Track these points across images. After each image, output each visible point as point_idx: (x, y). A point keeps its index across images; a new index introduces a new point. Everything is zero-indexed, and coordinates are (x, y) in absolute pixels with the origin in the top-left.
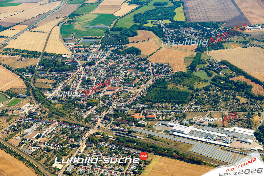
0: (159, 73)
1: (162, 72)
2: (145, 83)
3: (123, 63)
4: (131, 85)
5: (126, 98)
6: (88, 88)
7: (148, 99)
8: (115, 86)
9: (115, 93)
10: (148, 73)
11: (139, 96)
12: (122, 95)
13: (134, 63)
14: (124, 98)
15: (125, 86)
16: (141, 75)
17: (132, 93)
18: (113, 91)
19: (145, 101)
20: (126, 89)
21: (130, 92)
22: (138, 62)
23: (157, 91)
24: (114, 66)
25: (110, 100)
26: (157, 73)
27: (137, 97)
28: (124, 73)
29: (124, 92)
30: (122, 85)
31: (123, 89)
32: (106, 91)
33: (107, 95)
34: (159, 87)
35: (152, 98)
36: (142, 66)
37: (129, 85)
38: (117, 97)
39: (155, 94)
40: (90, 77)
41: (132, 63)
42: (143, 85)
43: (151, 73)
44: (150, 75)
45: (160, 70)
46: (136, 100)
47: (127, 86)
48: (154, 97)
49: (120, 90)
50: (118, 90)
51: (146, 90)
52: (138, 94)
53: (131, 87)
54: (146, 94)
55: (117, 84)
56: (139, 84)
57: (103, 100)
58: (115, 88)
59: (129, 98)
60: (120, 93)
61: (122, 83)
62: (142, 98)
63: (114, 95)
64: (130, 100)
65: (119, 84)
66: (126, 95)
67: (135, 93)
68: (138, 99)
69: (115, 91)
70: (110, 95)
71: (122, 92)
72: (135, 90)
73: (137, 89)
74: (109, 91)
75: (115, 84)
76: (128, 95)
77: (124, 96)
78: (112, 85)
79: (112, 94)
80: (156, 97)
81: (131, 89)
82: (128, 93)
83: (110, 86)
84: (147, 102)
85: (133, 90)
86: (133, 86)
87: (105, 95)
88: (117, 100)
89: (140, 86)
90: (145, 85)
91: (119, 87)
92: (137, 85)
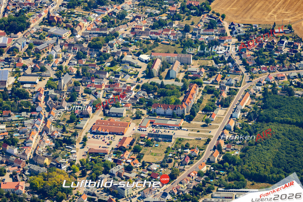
0: (267, 64)
1: (276, 61)
2: (225, 104)
3: (129, 24)
4: (179, 111)
5: (170, 165)
6: (22, 122)
7: (254, 172)
8: (118, 115)
9: (126, 145)
10: (225, 63)
11: (217, 157)
12: (152, 154)
13: (166, 25)
14: (162, 166)
15: (154, 115)
16: (203, 70)
17: (187, 146)
18: (118, 138)
19: (242, 177)
20: (161, 126)
21: (180, 139)
22: (179, 19)
23: (278, 138)
24: (99, 34)
25: (112, 175)
26: (259, 63)
27: (209, 162)
28: (140, 64)
29: (158, 141)
30: (145, 112)
31: (149, 129)
32: (89, 135)
33: (96, 154)
34: (282, 122)
35: (268, 167)
36: (199, 37)
37: (169, 111)
38: (136, 161)
39: (274, 150)
40: (22, 79)
41: (161, 24)
42: (220, 112)
43: (238, 62)
44: (237, 69)
45: (265, 50)
46: (208, 173)
47: (163, 115)
48: (274, 161)
49: (141, 132)
50: (133, 130)
51: (234, 131)
52: (210, 146)
53: (178, 120)
54: (240, 147)
55: (125, 109)
56: (205, 110)
57: (88, 172)
58: (120, 123)
59: (182, 165)
60: (143, 143)
61: (142, 104)
62: (227, 164)
63: (122, 155)
64: (185, 172)
65: (133, 108)
66: (166, 152)
67: (198, 145)
68: (217, 171)
69: (123, 134)
70: (109, 152)
71: (150, 139)
72: (196, 133)
73: (201, 129)
74: (102, 136)
75: (117, 106)
76: (174, 154)
77: (161, 157)
78: (108, 112)
79: (117, 149)
80: (281, 161)
81: (181, 128)
82: (172, 142)
83: (103, 117)
84: (251, 183)
85: (189, 132)
86: (186, 114)
87: (90, 153)
88: (139, 175)
89: (208, 115)
90: (225, 113)
91: (134, 119)
92: (200, 112)
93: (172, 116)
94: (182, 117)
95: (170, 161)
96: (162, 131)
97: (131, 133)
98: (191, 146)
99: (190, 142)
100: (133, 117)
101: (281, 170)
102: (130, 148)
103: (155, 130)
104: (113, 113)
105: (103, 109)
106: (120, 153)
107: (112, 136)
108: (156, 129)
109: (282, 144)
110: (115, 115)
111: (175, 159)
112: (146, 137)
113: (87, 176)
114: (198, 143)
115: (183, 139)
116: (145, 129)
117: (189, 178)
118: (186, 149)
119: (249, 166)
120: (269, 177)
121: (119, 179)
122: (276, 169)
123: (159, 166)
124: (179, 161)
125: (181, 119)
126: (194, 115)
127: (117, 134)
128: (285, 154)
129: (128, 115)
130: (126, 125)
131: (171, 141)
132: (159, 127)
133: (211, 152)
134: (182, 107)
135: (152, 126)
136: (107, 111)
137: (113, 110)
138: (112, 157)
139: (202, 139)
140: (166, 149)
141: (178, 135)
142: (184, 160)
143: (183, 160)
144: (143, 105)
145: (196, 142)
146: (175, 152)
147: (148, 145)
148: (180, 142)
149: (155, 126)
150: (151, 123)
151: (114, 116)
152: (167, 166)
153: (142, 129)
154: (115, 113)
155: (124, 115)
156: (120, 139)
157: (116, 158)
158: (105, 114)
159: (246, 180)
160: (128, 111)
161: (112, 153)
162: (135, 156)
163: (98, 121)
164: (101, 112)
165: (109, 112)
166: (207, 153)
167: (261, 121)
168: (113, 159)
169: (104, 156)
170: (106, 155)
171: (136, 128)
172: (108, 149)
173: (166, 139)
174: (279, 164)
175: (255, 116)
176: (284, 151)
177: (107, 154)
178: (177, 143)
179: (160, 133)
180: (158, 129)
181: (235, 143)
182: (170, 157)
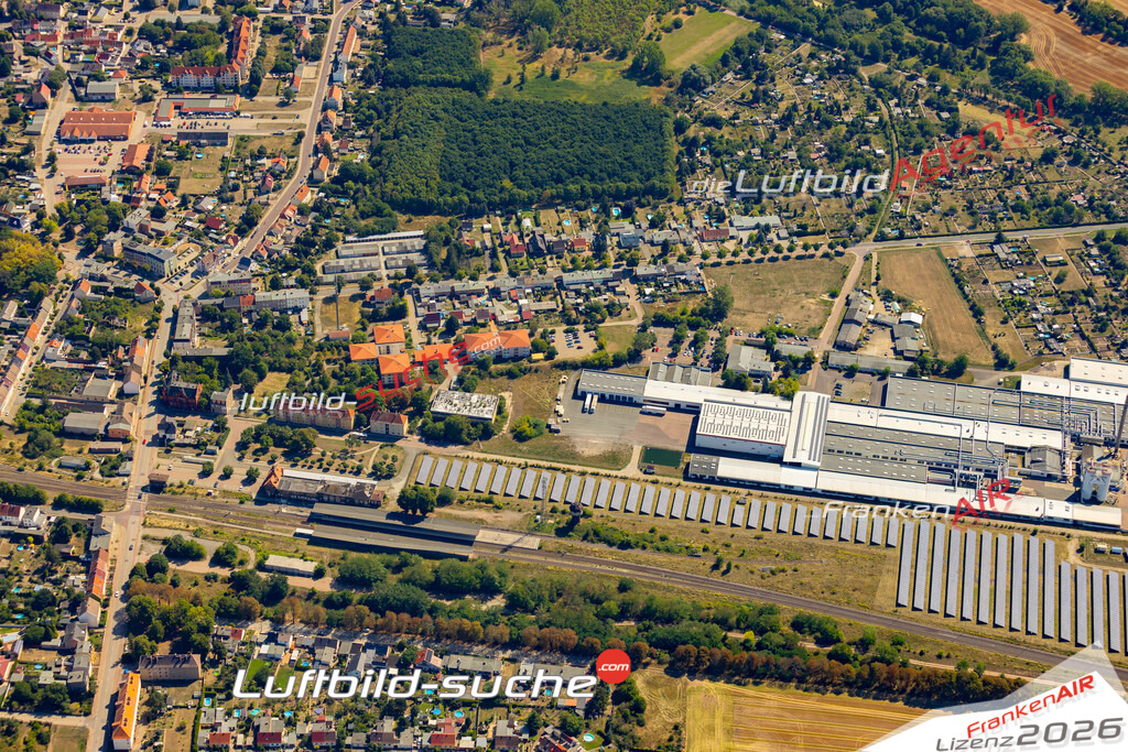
4: (227, 78)
5: (239, 196)
7: (408, 195)
8: (106, 98)
9: (139, 162)
11: (328, 171)
12: (194, 175)
14: (223, 201)
15: (179, 91)
17: (261, 153)
18: (117, 147)
19: (388, 209)
20: (198, 114)
21: (242, 138)
23: (437, 119)
25: (128, 231)
27: (312, 181)
29: (200, 146)
30: (157, 85)
31: (175, 124)
32: (59, 148)
33: (83, 188)
35: (433, 184)
37: (207, 80)
38: (167, 194)
39: (435, 145)
42: (308, 71)
46: (316, 208)
47: (195, 90)
48: (441, 168)
49: (161, 131)
50: (145, 126)
51: (344, 109)
52: (305, 148)
53: (229, 97)
54: (364, 144)
55: (116, 82)
56: (276, 70)
57: (78, 229)
58: (115, 115)
59: (260, 194)
60: (172, 153)
61: (147, 69)
62: (350, 183)
63: (135, 184)
64: (271, 209)
65: (131, 79)
66: (222, 169)
67: (281, 146)
68: (332, 200)
69: (126, 138)
70: (108, 181)
71: (183, 143)
72: (270, 121)
73: (278, 112)
74: (84, 146)
75: (99, 78)
76: (240, 172)
77: (213, 180)
78: (83, 94)
79: (122, 172)
80: (455, 166)
81: (238, 113)
82: (229, 146)
83: (76, 105)
84: (405, 218)
85: (256, 121)
86: (241, 83)
87: (70, 187)
88: (181, 225)
89: (285, 80)
90: (317, 73)
91: (140, 102)
92: (268, 75)
93: (216, 90)
94: (235, 90)
95: (236, 188)
96: (204, 125)
97: (142, 133)
98: (269, 151)
99: (265, 143)
100: (137, 98)
101: (459, 186)
102: (148, 168)
103: (188, 122)
104: (94, 94)
105: (70, 88)
106: (131, 180)
107: (105, 144)
108: (190, 121)
109: (446, 130)
110: (99, 97)
111: (243, 182)
112: (174, 139)
113: (77, 238)
114: (280, 143)
115: (248, 137)
116: (167, 123)
117: (282, 221)
118: (260, 158)
119: (396, 184)
120: (439, 204)
121: (145, 238)
122: (448, 186)
123: (215, 199)
124: (253, 184)
125: (234, 93)
126: (259, 84)
127: (114, 139)
128: (457, 152)
129: (125, 95)
130: (129, 118)
131: (226, 144)
132: (195, 116)
133: (312, 160)
134: (233, 70)
135: (180, 114)
136: (82, 91)
137: (93, 87)
138: (118, 192)
139: (286, 132)
140: (220, 163)
141: (237, 130)
142: (264, 183)
143: (260, 182)
144: (150, 71)
145: (276, 140)
146: (240, 166)
147: (181, 157)
148: (244, 144)
149: (185, 114)
150: (176, 108)
151: (97, 101)
152: (232, 199)
153: (163, 123)
154: (100, 94)
155: (117, 97)
156: (123, 150)
157: (126, 192)
158: (78, 98)
159: (395, 213)
160: (122, 87)
161: (115, 183)
162: (162, 185)
163: (68, 115)
164: (70, 95)
165: (86, 94)
166: (304, 162)
167: (392, 85)
168: (119, 195)
169: (100, 190)
170: (103, 189)
171: (149, 122)
172: (103, 174)
173: (216, 141)
174: (451, 174)
175: (377, 74)
176: (454, 146)
177: (104, 185)
178: (238, 147)
179: (199, 129)
180: (194, 121)
181: (353, 136)
182: (233, 178)
